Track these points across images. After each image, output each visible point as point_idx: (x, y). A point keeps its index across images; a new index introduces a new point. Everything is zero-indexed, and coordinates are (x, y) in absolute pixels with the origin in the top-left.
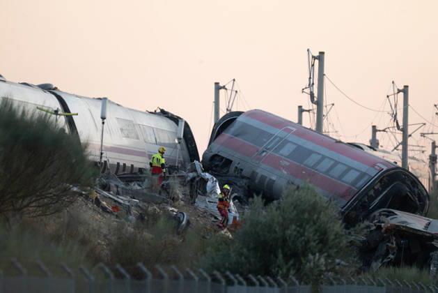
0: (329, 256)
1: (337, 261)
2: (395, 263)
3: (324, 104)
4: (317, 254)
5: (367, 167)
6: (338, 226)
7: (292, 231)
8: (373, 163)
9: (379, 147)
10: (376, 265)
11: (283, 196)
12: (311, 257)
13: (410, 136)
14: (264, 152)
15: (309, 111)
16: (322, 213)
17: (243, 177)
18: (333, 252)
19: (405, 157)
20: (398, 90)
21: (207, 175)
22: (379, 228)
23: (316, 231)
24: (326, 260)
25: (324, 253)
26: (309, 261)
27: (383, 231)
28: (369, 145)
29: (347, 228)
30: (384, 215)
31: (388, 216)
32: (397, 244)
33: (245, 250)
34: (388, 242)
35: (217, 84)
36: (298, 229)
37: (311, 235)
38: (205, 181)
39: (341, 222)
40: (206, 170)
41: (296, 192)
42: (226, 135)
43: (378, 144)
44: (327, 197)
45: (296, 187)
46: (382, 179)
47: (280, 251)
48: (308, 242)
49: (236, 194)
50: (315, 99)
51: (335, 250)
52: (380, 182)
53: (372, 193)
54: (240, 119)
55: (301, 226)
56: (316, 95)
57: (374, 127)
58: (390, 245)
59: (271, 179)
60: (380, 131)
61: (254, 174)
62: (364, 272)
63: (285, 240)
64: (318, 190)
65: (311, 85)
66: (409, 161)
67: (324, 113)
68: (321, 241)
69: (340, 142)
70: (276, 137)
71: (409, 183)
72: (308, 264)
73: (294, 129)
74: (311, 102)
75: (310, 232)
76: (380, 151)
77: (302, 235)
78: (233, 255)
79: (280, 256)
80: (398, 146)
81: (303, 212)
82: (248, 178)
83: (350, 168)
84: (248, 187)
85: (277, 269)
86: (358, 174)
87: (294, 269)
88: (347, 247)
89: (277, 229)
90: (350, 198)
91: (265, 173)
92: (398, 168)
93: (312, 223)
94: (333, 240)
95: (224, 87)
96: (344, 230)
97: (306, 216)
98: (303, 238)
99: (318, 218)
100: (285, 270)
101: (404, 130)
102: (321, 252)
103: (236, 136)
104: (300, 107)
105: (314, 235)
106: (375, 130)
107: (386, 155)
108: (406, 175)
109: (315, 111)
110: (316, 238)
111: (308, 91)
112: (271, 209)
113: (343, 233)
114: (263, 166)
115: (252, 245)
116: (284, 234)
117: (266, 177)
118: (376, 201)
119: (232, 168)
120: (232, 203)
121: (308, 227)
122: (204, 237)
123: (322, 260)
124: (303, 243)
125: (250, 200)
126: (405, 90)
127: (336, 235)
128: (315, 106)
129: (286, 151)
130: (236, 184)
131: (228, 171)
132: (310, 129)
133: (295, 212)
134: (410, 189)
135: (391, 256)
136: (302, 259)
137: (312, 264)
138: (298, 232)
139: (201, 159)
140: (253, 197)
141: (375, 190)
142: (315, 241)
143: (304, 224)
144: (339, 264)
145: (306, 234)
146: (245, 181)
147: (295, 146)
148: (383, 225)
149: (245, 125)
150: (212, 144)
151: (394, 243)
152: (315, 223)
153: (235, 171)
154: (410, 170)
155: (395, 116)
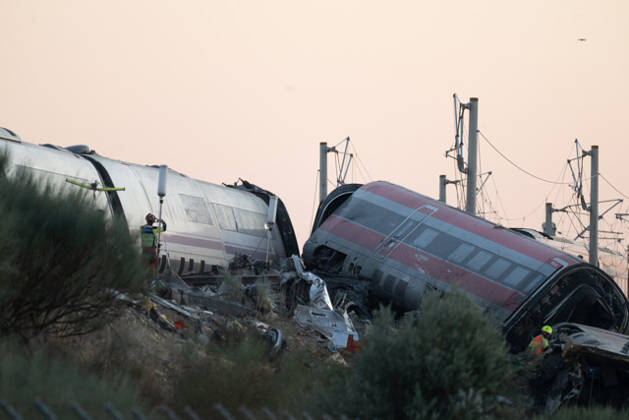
0: (487, 393)
1: (501, 398)
2: (582, 401)
3: (478, 174)
4: (471, 391)
5: (540, 263)
6: (501, 350)
7: (434, 357)
8: (548, 257)
9: (557, 235)
10: (553, 403)
11: (422, 306)
12: (462, 393)
13: (601, 217)
14: (391, 241)
15: (455, 183)
16: (478, 331)
17: (361, 278)
18: (493, 386)
19: (593, 248)
20: (583, 152)
21: (311, 276)
22: (558, 350)
23: (469, 356)
24: (483, 398)
25: (481, 387)
26: (459, 400)
27: (563, 355)
28: (542, 231)
29: (513, 352)
30: (564, 332)
31: (569, 333)
32: (584, 373)
33: (367, 385)
34: (572, 370)
35: (323, 144)
36: (443, 353)
37: (462, 363)
38: (307, 285)
39: (504, 343)
40: (308, 268)
41: (441, 301)
42: (337, 218)
43: (555, 229)
44: (483, 306)
45: (438, 294)
46: (561, 281)
47: (418, 386)
48: (457, 372)
49: (352, 303)
50: (465, 166)
51: (497, 384)
52: (559, 284)
53: (547, 300)
54: (357, 194)
55: (447, 349)
56: (466, 160)
57: (549, 205)
58: (573, 374)
59: (401, 280)
60: (557, 210)
61: (377, 274)
62: (538, 414)
63: (424, 371)
64: (471, 297)
65: (458, 146)
66: (600, 254)
67: (478, 186)
68: (477, 371)
69: (501, 227)
70: (410, 219)
71: (600, 285)
72: (458, 404)
73: (436, 210)
74: (458, 170)
75: (460, 359)
76: (558, 240)
77: (450, 362)
78: (350, 391)
79: (418, 393)
80: (583, 232)
81: (451, 328)
82: (370, 280)
83: (514, 265)
84: (370, 292)
85: (413, 412)
86: (527, 272)
87: (438, 411)
88: (514, 379)
89: (413, 355)
90: (515, 307)
91: (393, 272)
92: (584, 264)
93: (463, 345)
94: (495, 369)
95: (333, 149)
96: (509, 356)
97: (455, 334)
98: (450, 367)
99: (471, 339)
100: (424, 413)
101: (592, 210)
102: (476, 386)
103: (352, 219)
104: (443, 177)
105: (466, 362)
106: (550, 209)
107: (566, 245)
108: (595, 274)
109: (465, 183)
110: (469, 366)
111: (454, 154)
112: (405, 324)
113: (508, 359)
114: (391, 261)
115: (377, 378)
116: (424, 361)
117: (395, 278)
118: (554, 312)
119: (346, 265)
120: (346, 315)
121: (457, 350)
122: (307, 365)
123: (479, 398)
124: (451, 374)
125: (375, 312)
126: (594, 152)
127: (498, 362)
128: (464, 176)
129: (423, 240)
130: (352, 288)
131: (340, 269)
132: (458, 209)
133: (439, 329)
134: (601, 294)
135: (575, 391)
136: (450, 397)
137: (464, 403)
138: (444, 358)
139: (301, 252)
140: (378, 308)
141: (552, 296)
142: (467, 371)
143: (452, 348)
144: (502, 403)
145: (455, 360)
146: (365, 283)
147: (436, 234)
148: (563, 346)
149: (364, 204)
150: (318, 230)
151: (580, 372)
152: (467, 346)
153: (350, 269)
154: (601, 267)
155: (580, 189)
